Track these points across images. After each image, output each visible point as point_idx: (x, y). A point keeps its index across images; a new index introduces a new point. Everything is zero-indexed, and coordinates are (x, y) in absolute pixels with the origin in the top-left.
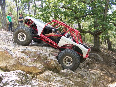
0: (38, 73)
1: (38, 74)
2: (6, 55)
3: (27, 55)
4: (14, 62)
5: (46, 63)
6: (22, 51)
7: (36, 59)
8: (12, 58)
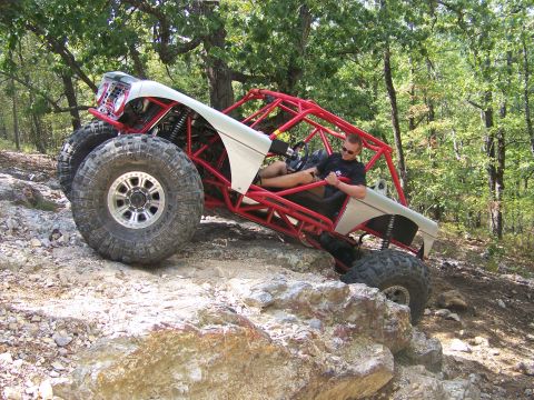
0: (380, 391)
1: (383, 395)
2: (252, 346)
3: (308, 318)
4: (298, 377)
5: (395, 333)
6: (269, 299)
7: (353, 326)
8: (283, 355)
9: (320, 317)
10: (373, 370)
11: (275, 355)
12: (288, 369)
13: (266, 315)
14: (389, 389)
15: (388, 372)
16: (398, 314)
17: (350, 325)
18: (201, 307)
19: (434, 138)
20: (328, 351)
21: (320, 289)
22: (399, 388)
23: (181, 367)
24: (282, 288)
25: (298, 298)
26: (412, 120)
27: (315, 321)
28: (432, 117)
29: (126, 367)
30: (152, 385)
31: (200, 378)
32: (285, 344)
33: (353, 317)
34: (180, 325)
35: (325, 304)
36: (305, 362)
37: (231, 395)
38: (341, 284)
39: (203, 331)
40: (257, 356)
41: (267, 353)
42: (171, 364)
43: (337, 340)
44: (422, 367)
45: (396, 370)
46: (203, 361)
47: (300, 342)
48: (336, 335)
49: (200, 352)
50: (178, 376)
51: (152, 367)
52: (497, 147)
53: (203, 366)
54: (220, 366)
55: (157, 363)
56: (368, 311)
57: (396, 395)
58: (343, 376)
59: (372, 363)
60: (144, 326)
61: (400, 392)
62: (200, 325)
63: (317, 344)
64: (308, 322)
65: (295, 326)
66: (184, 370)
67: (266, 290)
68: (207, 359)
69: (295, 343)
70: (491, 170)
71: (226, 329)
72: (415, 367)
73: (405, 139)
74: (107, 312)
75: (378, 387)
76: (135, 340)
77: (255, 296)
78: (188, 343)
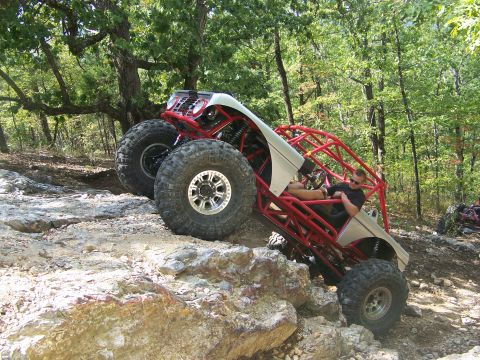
0: (286, 342)
1: (289, 345)
2: (168, 311)
3: (217, 282)
4: (212, 335)
5: (296, 290)
6: (181, 266)
7: (258, 286)
8: (198, 317)
9: (228, 280)
10: (279, 324)
11: (190, 317)
12: (203, 329)
13: (180, 282)
14: (294, 340)
15: (292, 324)
16: (298, 272)
17: (256, 286)
18: (120, 279)
19: (322, 111)
20: (238, 310)
21: (227, 255)
22: (302, 338)
23: (105, 334)
24: (193, 256)
25: (207, 264)
26: (302, 96)
27: (224, 284)
28: (319, 92)
29: (54, 340)
30: (78, 354)
31: (123, 343)
32: (198, 306)
33: (258, 278)
34: (102, 297)
35: (232, 268)
36: (217, 321)
37: (152, 356)
38: (245, 249)
39: (123, 300)
40: (174, 320)
41: (183, 316)
42: (96, 333)
43: (245, 299)
44: (322, 318)
45: (299, 322)
46: (125, 328)
47: (212, 304)
48: (244, 295)
49: (122, 320)
50: (103, 343)
51: (78, 338)
52: (377, 116)
53: (125, 333)
54: (140, 331)
55: (82, 333)
56: (270, 272)
57: (301, 344)
58: (253, 332)
59: (278, 317)
60: (68, 300)
61: (304, 342)
62: (120, 295)
63: (227, 304)
64: (218, 285)
65: (206, 290)
66: (108, 338)
67: (178, 259)
68: (128, 326)
69: (207, 305)
70: (374, 137)
71: (144, 297)
72: (315, 318)
73: (296, 114)
74: (33, 290)
75: (284, 339)
76: (60, 314)
77: (169, 264)
78: (110, 312)
